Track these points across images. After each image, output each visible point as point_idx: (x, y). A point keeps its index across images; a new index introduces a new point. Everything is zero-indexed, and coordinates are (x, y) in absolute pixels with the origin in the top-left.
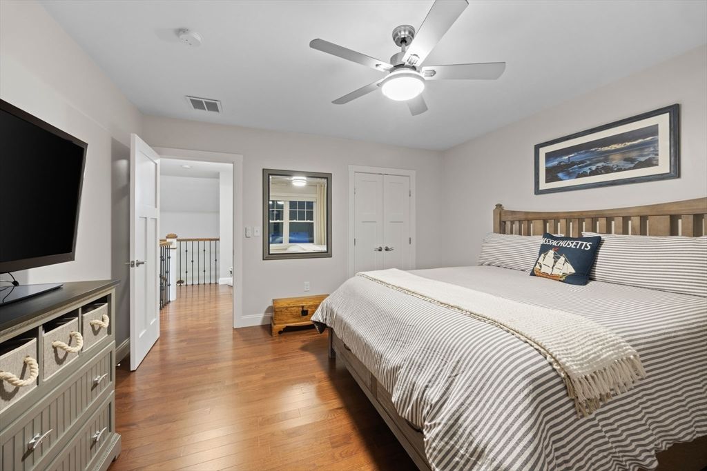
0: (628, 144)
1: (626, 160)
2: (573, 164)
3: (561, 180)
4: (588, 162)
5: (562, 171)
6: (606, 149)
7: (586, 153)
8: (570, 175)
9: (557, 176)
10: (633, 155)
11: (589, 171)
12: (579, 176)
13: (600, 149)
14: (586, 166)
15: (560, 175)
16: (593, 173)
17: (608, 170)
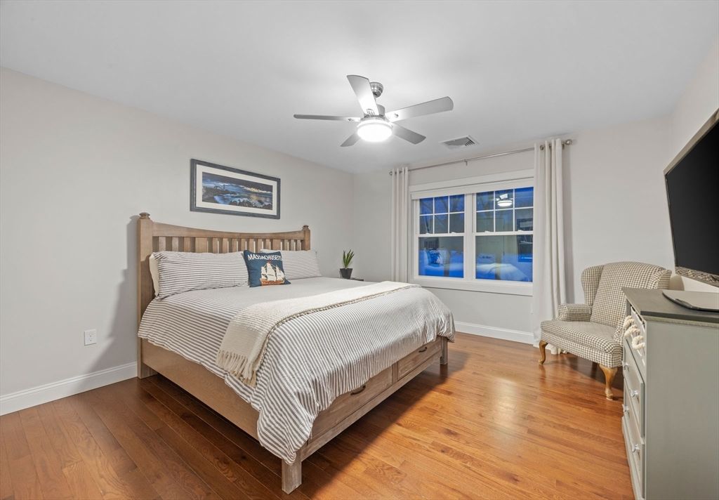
0: (260, 191)
1: (260, 202)
2: (227, 192)
3: (217, 202)
4: (238, 195)
5: (219, 196)
6: (248, 189)
7: (236, 186)
8: (225, 201)
9: (213, 198)
10: (263, 199)
11: (238, 202)
12: (232, 203)
13: (245, 188)
14: (237, 197)
15: (217, 198)
16: (241, 204)
17: (250, 205)
